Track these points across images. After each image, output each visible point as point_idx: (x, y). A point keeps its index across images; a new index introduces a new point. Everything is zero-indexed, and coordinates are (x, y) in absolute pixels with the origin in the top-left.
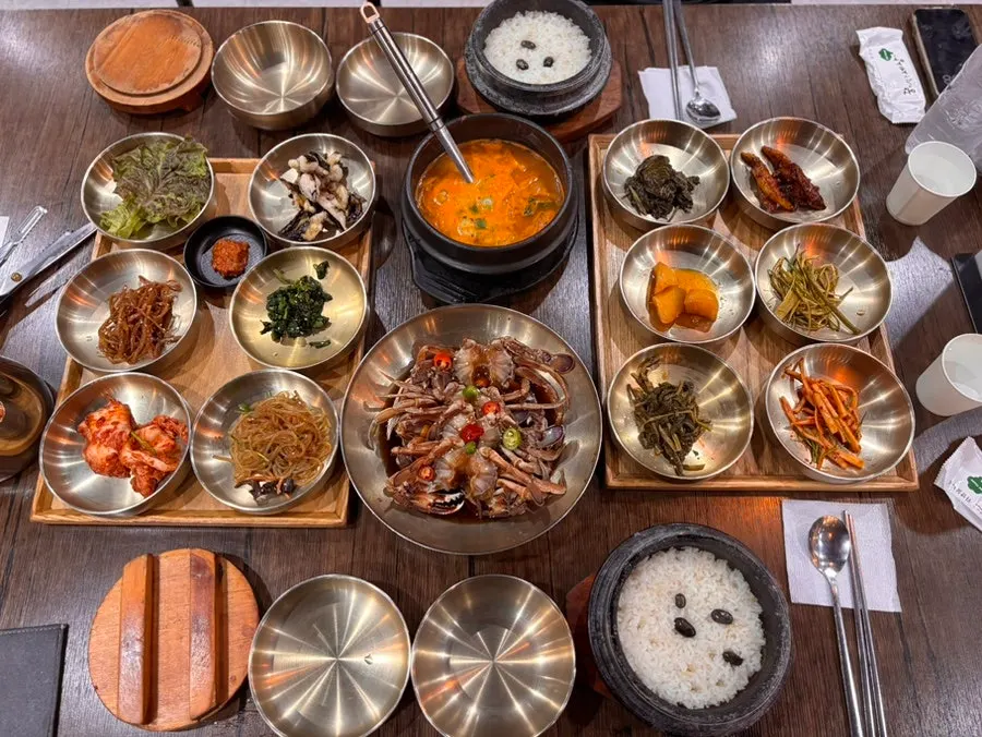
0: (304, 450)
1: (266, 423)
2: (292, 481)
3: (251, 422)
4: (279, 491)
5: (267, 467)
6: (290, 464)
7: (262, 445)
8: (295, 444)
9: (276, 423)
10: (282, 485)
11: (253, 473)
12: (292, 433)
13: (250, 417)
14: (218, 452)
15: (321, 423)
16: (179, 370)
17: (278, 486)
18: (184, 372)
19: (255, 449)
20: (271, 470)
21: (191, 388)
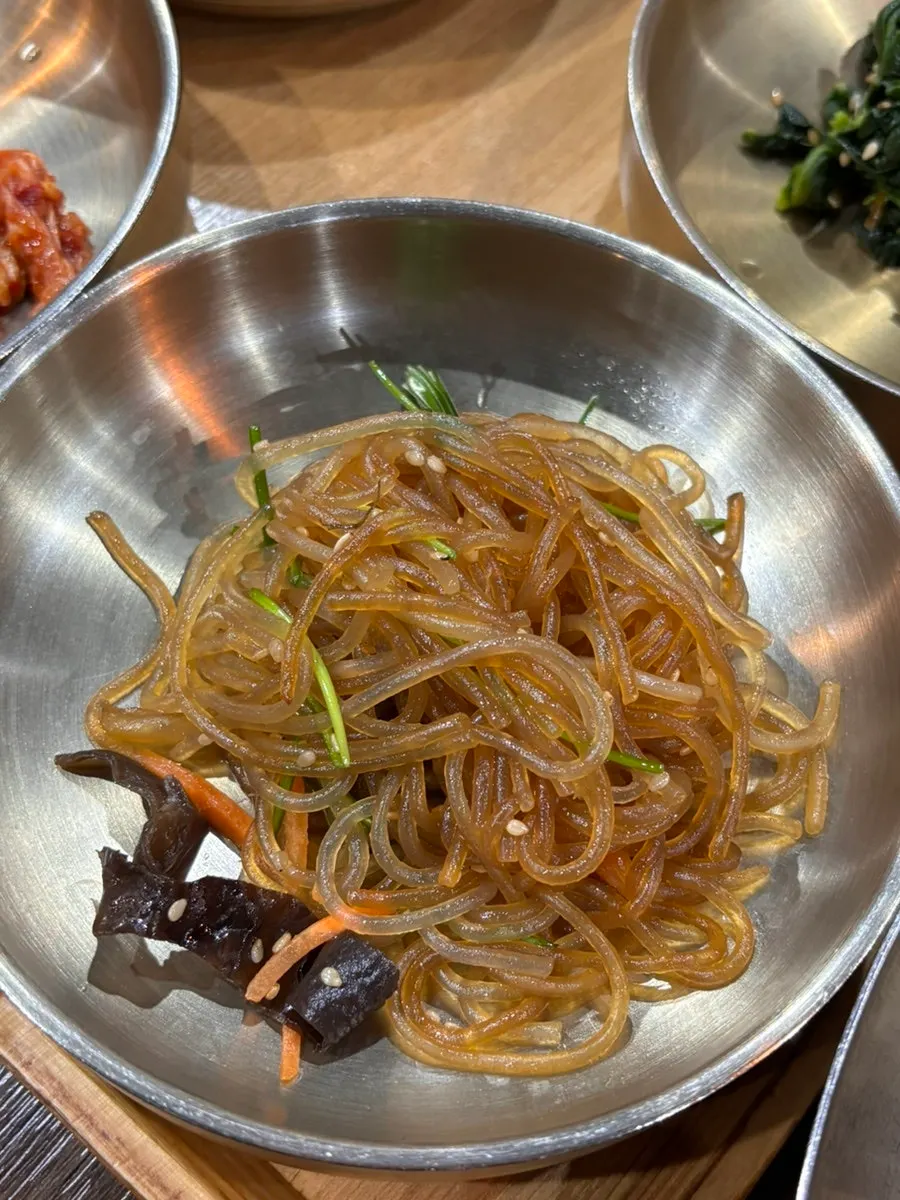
0: (592, 854)
1: (489, 533)
2: (382, 988)
3: (411, 476)
4: (264, 986)
5: (311, 784)
6: (451, 873)
7: (378, 644)
8: (567, 776)
9: (545, 579)
10: (311, 962)
11: (214, 756)
12: (600, 706)
13: (433, 446)
14: (138, 509)
15: (765, 765)
16: (273, 77)
17: (289, 948)
18: (286, 97)
19: (323, 634)
20: (318, 826)
21: (263, 172)
